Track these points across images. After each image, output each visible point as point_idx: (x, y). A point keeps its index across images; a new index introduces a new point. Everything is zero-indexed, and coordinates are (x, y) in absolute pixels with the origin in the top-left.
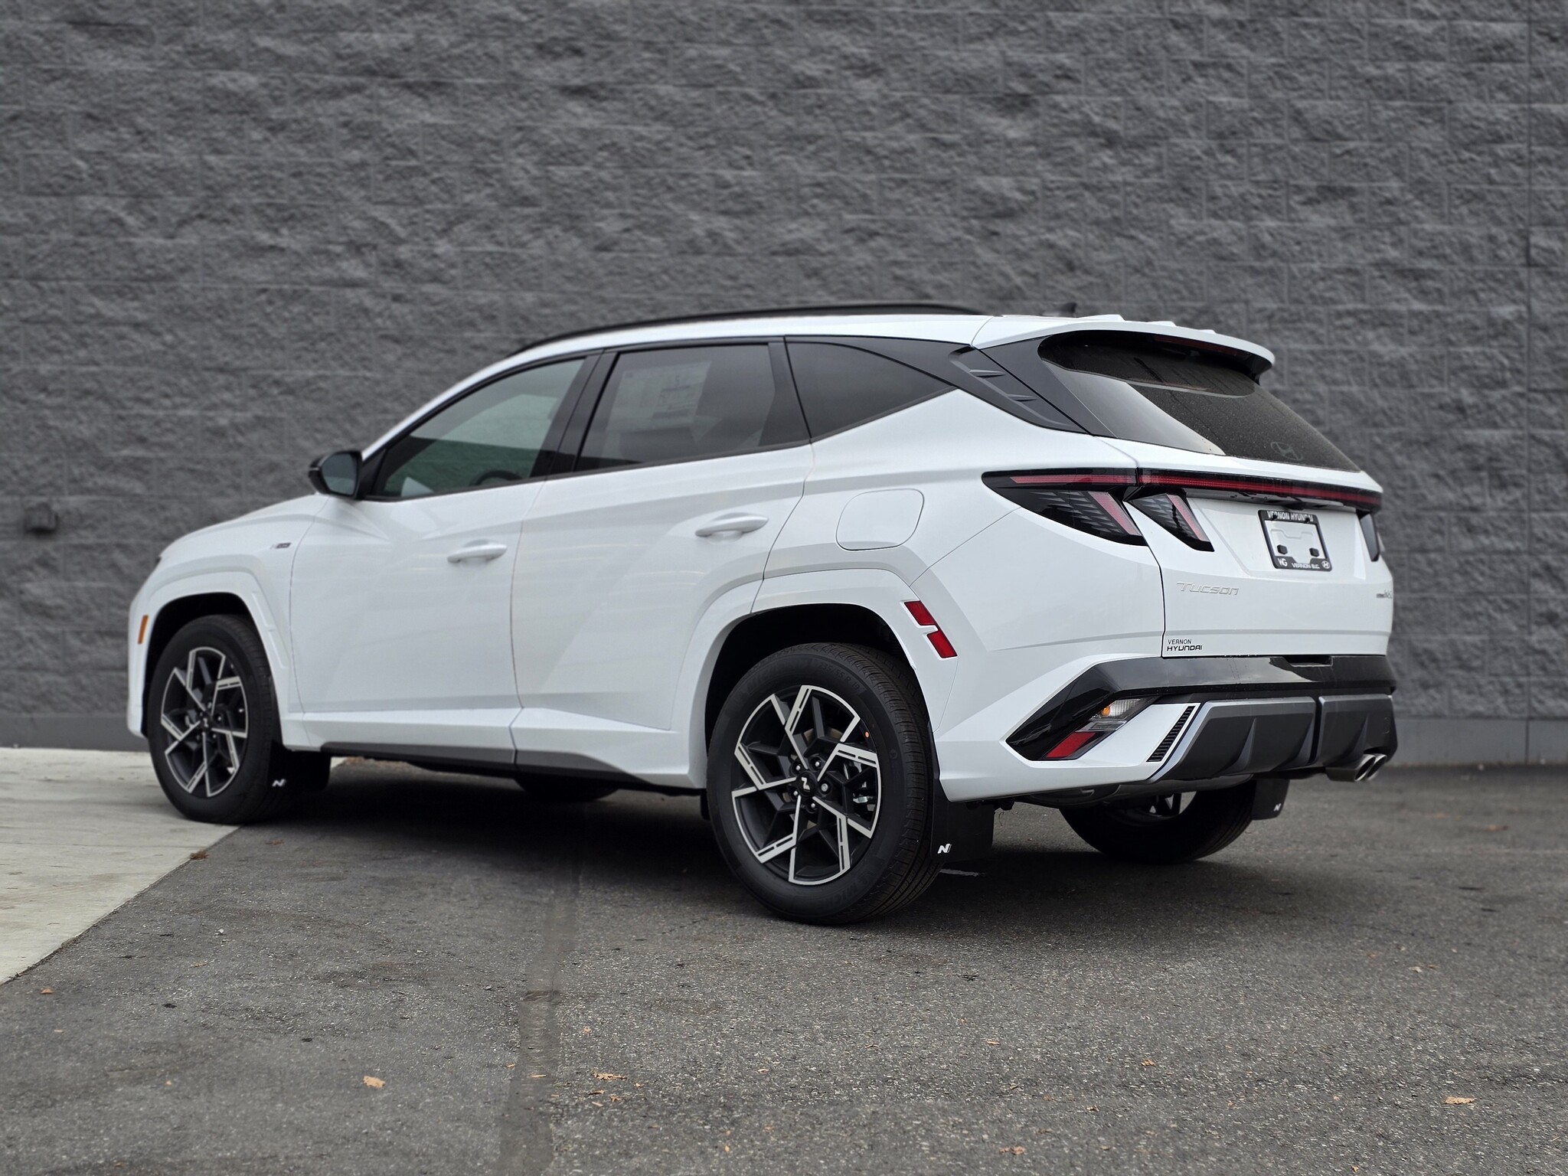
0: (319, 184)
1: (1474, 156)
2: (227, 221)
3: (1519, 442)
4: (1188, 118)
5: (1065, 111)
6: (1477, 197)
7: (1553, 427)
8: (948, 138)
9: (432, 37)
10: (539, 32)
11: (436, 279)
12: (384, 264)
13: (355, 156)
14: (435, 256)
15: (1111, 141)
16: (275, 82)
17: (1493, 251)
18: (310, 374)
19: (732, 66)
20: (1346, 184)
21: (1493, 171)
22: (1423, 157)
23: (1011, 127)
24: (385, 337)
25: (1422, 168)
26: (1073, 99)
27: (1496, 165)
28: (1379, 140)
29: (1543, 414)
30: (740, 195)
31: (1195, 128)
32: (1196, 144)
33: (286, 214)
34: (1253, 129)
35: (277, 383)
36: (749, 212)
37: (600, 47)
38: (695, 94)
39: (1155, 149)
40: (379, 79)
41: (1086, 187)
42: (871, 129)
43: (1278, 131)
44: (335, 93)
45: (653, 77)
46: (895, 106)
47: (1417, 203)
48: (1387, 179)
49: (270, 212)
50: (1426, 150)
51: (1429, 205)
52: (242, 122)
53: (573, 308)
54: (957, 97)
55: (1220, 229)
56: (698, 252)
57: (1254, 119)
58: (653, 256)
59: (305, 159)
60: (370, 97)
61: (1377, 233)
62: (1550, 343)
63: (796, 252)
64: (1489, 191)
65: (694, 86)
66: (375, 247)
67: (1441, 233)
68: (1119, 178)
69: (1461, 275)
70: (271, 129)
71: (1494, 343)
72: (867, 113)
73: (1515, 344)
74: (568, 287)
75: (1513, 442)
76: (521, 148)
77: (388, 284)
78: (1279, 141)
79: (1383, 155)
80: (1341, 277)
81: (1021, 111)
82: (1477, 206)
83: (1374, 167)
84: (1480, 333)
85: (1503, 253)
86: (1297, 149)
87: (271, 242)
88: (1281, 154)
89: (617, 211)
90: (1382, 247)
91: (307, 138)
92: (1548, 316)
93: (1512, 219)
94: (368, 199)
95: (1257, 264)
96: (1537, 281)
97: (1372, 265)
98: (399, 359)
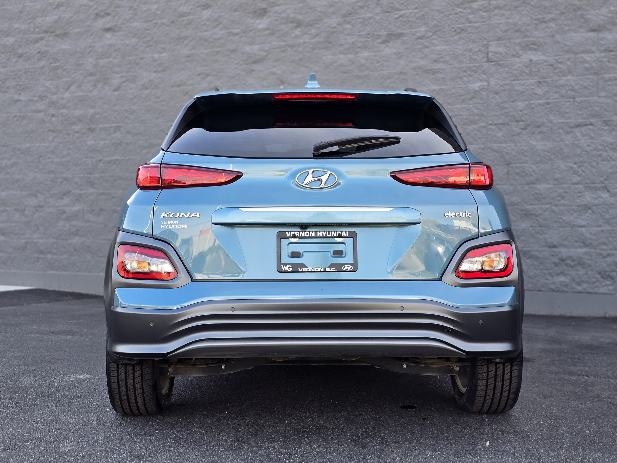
0: (31, 76)
1: (462, 10)
2: (6, 92)
3: (482, 151)
4: (331, 10)
5: (280, 13)
6: (462, 30)
7: (501, 143)
8: (235, 31)
9: (63, 16)
10: (96, 9)
11: (64, 107)
12: (49, 103)
13: (42, 64)
14: (63, 99)
15: (299, 24)
16: (19, 40)
17: (470, 56)
18: (28, 145)
19: (159, 12)
20: (400, 31)
21: (471, 16)
22: (436, 14)
23: (259, 24)
24: (49, 130)
25: (436, 19)
26: (283, 7)
27: (472, 13)
28: (416, 8)
29: (495, 136)
30: (160, 64)
31: (333, 13)
32: (333, 21)
33: (22, 88)
34: (358, 11)
35: (19, 149)
36: (164, 71)
37: (115, 11)
38: (146, 25)
39: (317, 26)
40: (49, 34)
41: (289, 46)
42: (206, 31)
43: (370, 10)
44: (36, 41)
45: (132, 21)
46: (216, 20)
47: (434, 37)
48: (420, 27)
49: (18, 87)
50: (438, 10)
51: (439, 37)
52: (11, 55)
53: (106, 114)
54: (238, 13)
55: (344, 59)
56: (147, 89)
57: (359, 6)
58: (132, 91)
59: (27, 67)
60: (46, 41)
61: (414, 53)
62: (500, 100)
63: (179, 85)
64: (469, 27)
65: (146, 22)
66: (47, 97)
67: (444, 50)
68: (301, 41)
69: (455, 69)
70: (19, 57)
71: (471, 103)
72: (205, 24)
73: (482, 102)
74: (105, 106)
75: (479, 151)
76: (91, 54)
77: (52, 111)
78: (370, 15)
79: (417, 15)
80: (397, 76)
81: (264, 16)
82: (463, 35)
83: (413, 22)
84: (463, 98)
85: (474, 57)
86: (378, 18)
87: (18, 98)
88: (371, 21)
89: (119, 75)
90: (416, 59)
91: (28, 59)
92: (498, 86)
93: (480, 39)
94: (45, 79)
95: (360, 74)
96: (494, 69)
97: (412, 69)
98: (54, 139)
